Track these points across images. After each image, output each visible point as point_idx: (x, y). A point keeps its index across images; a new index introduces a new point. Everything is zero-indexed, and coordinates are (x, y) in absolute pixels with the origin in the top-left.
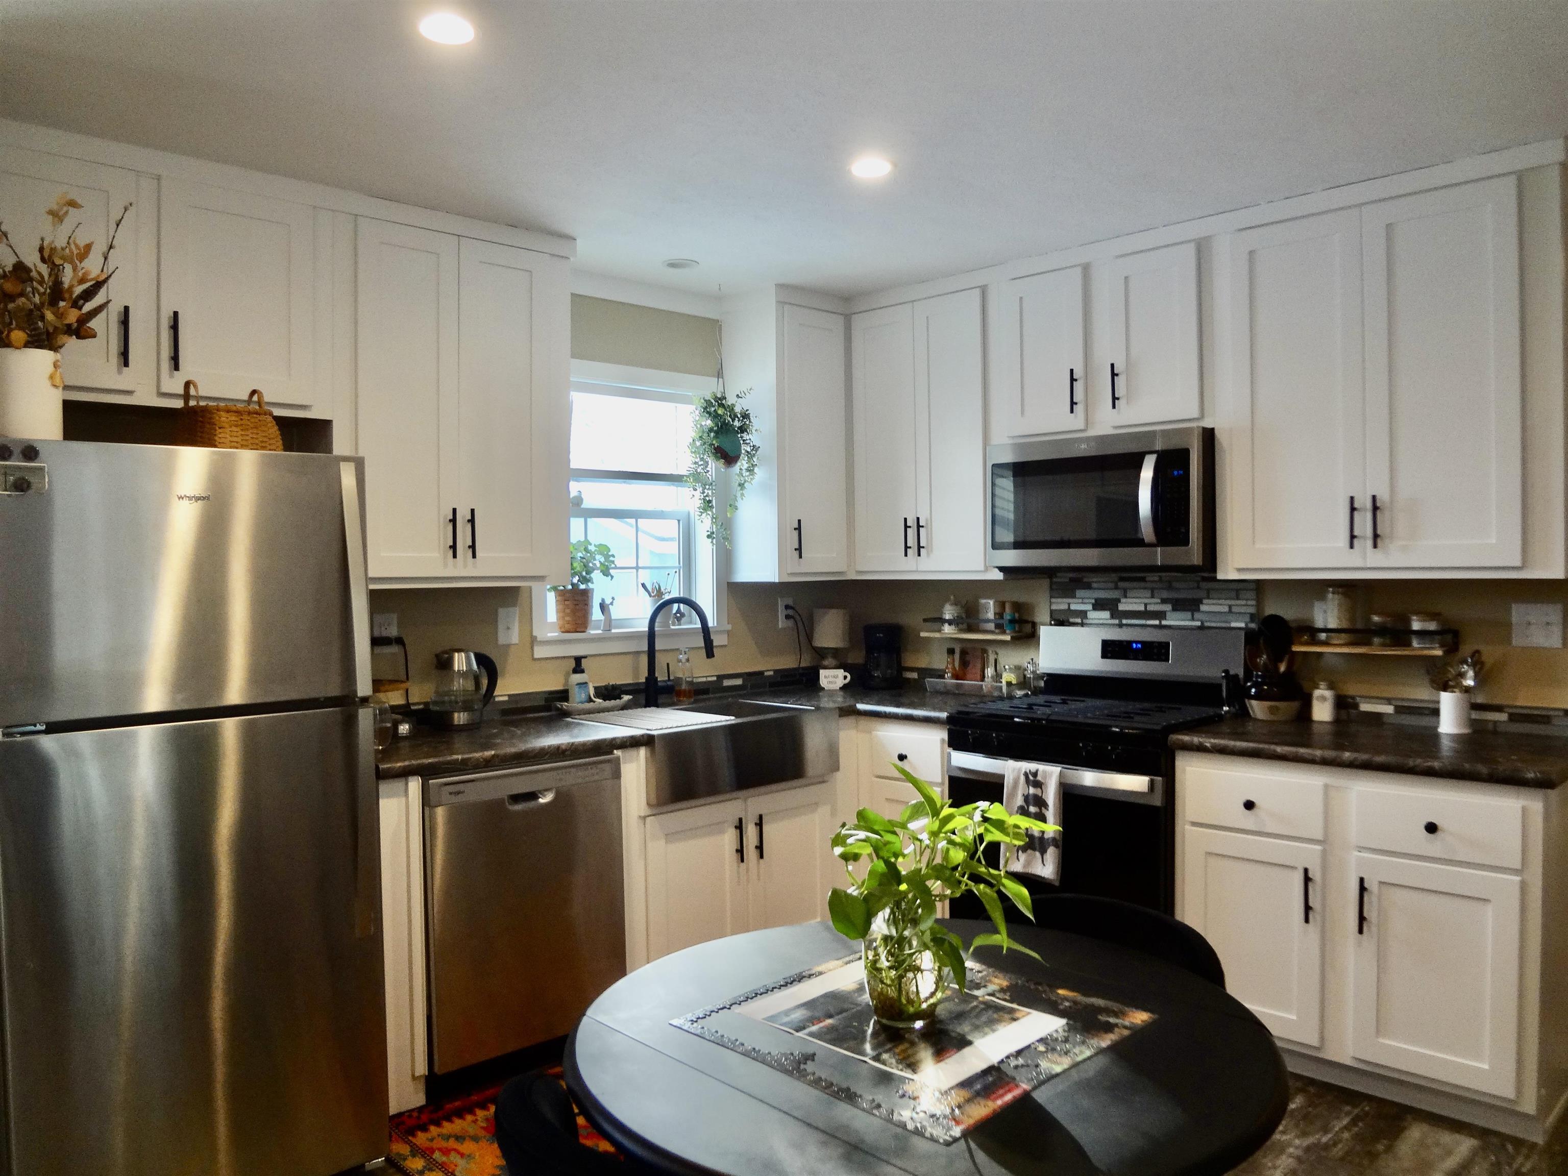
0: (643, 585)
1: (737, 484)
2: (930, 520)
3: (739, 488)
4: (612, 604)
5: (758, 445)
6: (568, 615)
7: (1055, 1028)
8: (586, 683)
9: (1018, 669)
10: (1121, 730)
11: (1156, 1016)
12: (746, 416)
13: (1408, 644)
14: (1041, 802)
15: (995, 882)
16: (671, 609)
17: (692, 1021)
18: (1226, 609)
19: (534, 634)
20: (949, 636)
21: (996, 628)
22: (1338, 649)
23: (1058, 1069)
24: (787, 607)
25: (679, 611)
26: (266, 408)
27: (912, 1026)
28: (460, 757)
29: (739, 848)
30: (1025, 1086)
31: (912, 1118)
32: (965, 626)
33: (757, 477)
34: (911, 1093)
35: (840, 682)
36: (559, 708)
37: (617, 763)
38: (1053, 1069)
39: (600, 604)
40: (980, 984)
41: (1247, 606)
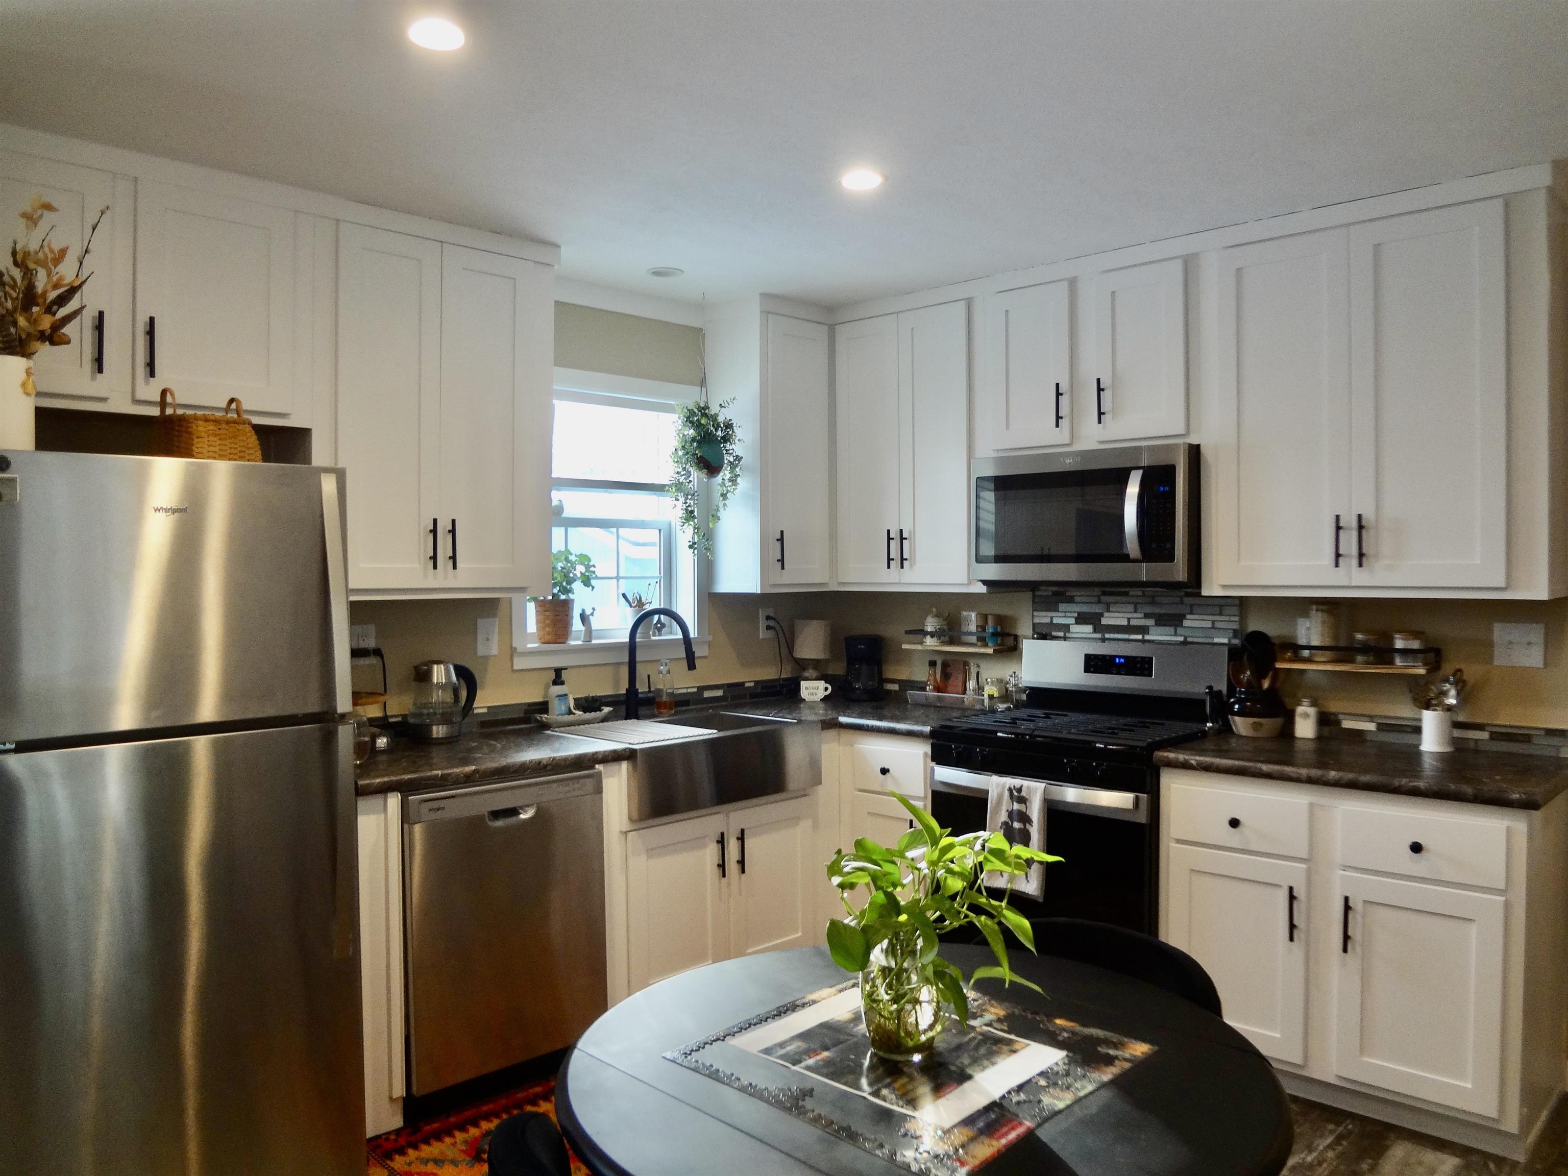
0: (624, 595)
1: (719, 494)
2: (913, 533)
3: (721, 498)
4: (592, 614)
5: (741, 455)
6: (548, 626)
7: (1055, 1061)
8: (566, 695)
9: (1000, 681)
10: (1106, 746)
11: (1156, 1048)
12: (729, 425)
13: (1391, 662)
14: (1025, 818)
15: (996, 914)
16: (652, 619)
17: (686, 1053)
18: (1209, 625)
19: (514, 645)
20: (931, 648)
21: (978, 641)
22: (1320, 666)
23: (1061, 1105)
24: (768, 618)
25: (659, 621)
26: (245, 416)
27: (910, 1059)
28: (440, 772)
29: (721, 863)
30: (1028, 1124)
31: (915, 1159)
32: (946, 639)
33: (739, 487)
34: (913, 1132)
35: (821, 694)
36: (538, 719)
37: (598, 777)
38: (1055, 1105)
39: (581, 614)
40: (977, 1013)
41: (1230, 622)
